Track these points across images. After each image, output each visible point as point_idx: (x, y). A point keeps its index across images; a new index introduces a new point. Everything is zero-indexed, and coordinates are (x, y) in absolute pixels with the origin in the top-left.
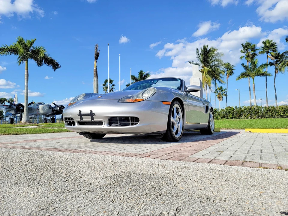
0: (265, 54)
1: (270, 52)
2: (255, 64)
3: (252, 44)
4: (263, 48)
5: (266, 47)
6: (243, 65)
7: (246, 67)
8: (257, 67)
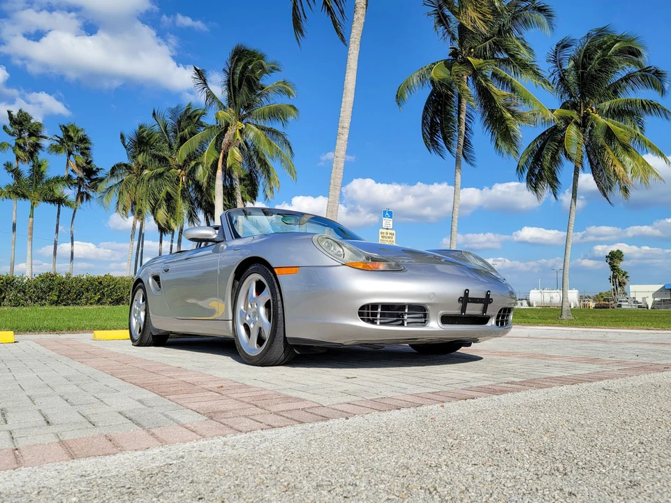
0: (64, 155)
1: (75, 153)
2: (41, 170)
3: (32, 121)
4: (61, 139)
5: (70, 139)
6: (8, 166)
7: (17, 174)
8: (44, 180)
